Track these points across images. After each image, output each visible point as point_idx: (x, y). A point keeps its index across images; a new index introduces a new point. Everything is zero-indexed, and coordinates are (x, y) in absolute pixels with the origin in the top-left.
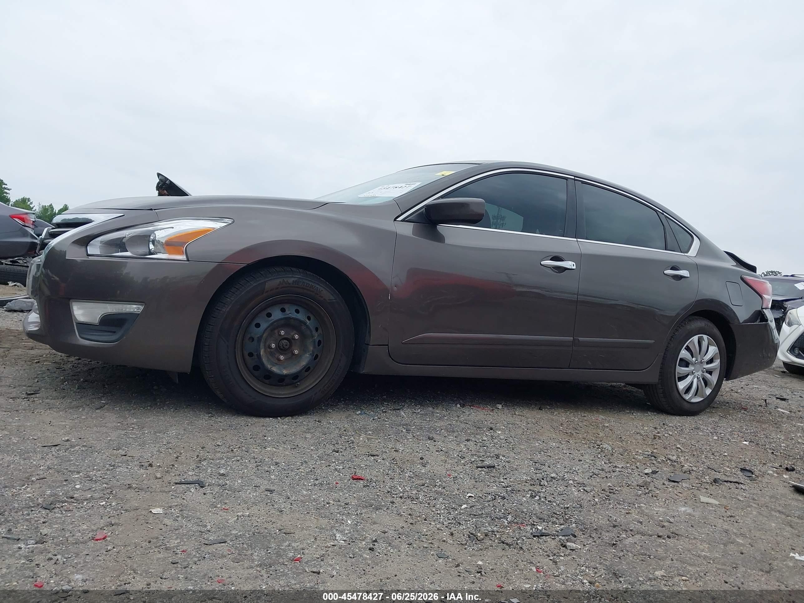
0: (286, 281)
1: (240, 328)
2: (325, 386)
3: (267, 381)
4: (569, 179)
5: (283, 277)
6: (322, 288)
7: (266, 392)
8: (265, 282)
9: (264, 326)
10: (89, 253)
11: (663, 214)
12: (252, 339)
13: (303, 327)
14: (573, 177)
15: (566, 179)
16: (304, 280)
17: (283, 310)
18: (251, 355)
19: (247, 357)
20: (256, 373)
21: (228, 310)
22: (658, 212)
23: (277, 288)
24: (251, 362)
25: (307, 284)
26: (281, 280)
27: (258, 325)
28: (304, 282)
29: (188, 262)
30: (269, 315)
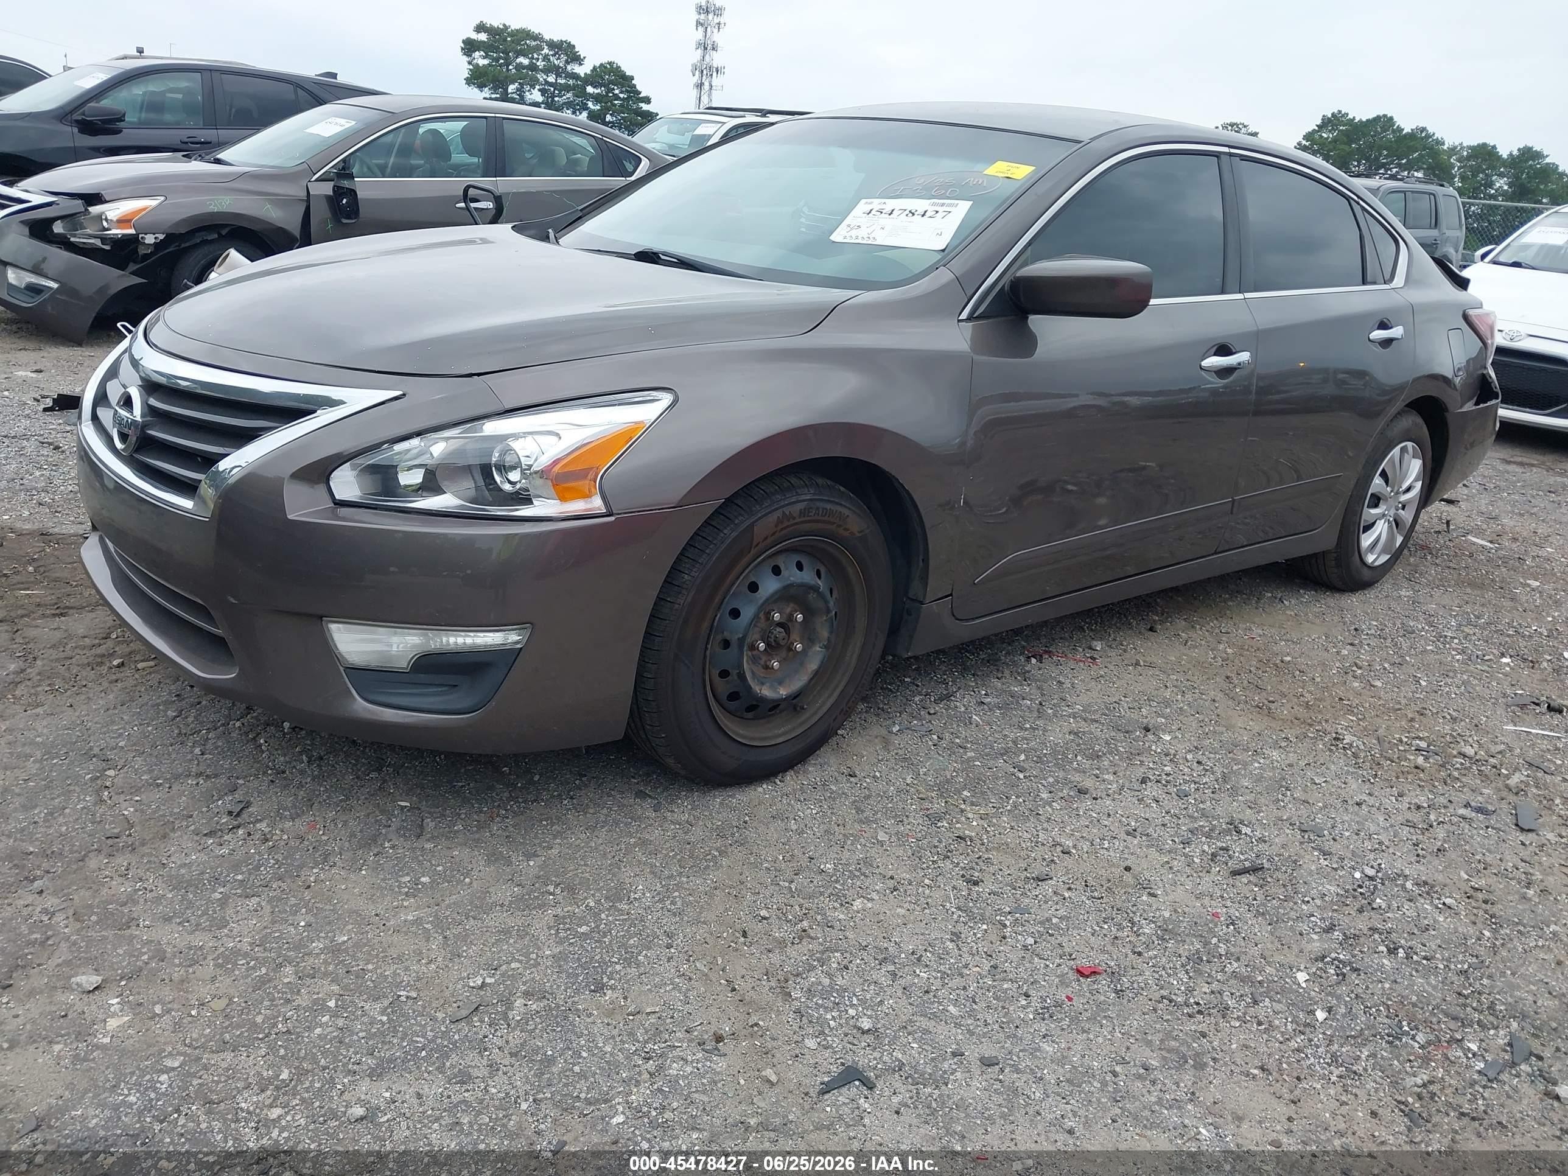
0: (788, 513)
1: (711, 631)
2: (849, 701)
3: (750, 715)
4: (1222, 156)
5: (783, 506)
6: (846, 512)
7: (752, 739)
8: (752, 525)
9: (748, 613)
10: (337, 497)
11: (1358, 203)
12: (726, 644)
13: (812, 596)
14: (1226, 150)
15: (1217, 155)
16: (819, 504)
17: (776, 571)
18: (724, 674)
19: (717, 680)
20: (733, 705)
21: (689, 599)
22: (1351, 201)
23: (774, 534)
24: (723, 687)
25: (823, 509)
26: (778, 514)
27: (735, 613)
28: (818, 508)
29: (612, 519)
30: (754, 587)
